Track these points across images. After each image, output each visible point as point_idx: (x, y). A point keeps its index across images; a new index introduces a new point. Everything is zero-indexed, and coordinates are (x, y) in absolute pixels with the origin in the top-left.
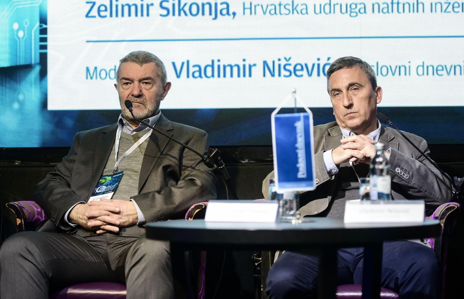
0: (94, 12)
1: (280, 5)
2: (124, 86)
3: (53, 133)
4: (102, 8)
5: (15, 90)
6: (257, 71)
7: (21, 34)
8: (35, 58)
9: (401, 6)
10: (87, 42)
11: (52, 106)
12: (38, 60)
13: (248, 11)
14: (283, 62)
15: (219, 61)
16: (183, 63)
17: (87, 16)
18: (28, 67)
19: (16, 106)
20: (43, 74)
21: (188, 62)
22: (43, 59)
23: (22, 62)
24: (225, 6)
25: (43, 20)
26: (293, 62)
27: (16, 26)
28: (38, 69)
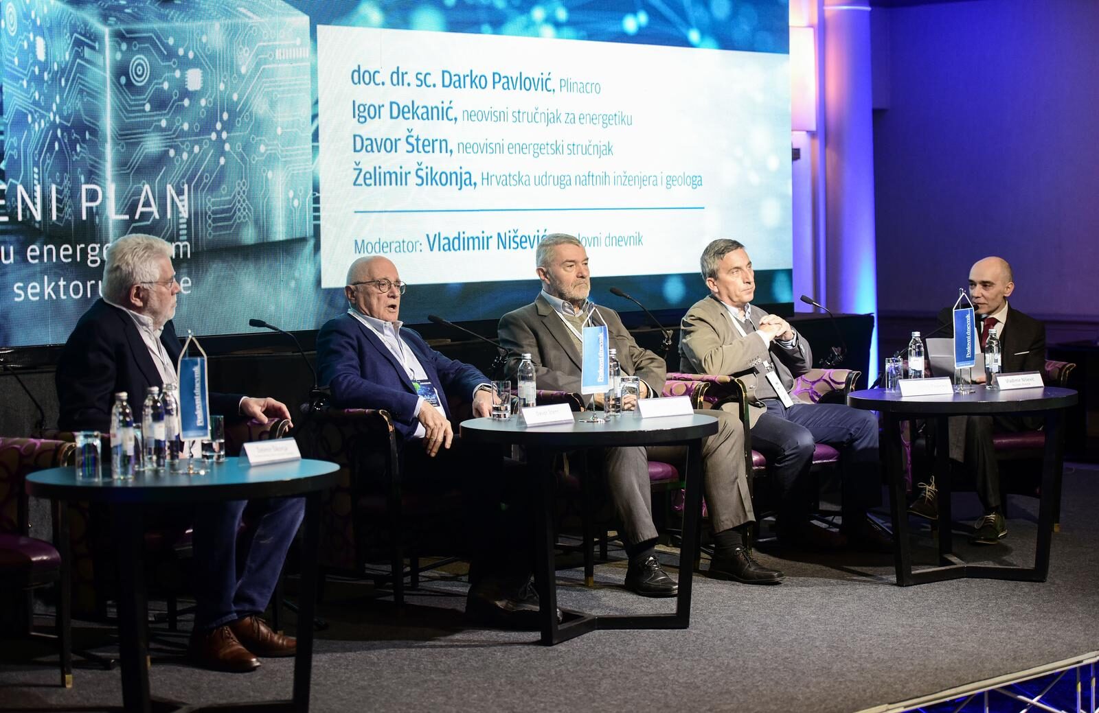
0: (361, 180)
1: (510, 176)
2: (568, 269)
3: (326, 314)
4: (368, 176)
5: (291, 266)
6: (493, 242)
7: (296, 203)
8: (309, 231)
9: (594, 178)
10: (356, 212)
11: (325, 284)
12: (312, 232)
13: (485, 181)
14: (512, 234)
15: (464, 233)
16: (435, 235)
17: (355, 184)
18: (303, 240)
19: (293, 284)
20: (317, 247)
21: (439, 234)
22: (317, 229)
23: (298, 236)
24: (468, 176)
25: (316, 189)
26: (519, 234)
27: (291, 194)
28: (311, 243)
